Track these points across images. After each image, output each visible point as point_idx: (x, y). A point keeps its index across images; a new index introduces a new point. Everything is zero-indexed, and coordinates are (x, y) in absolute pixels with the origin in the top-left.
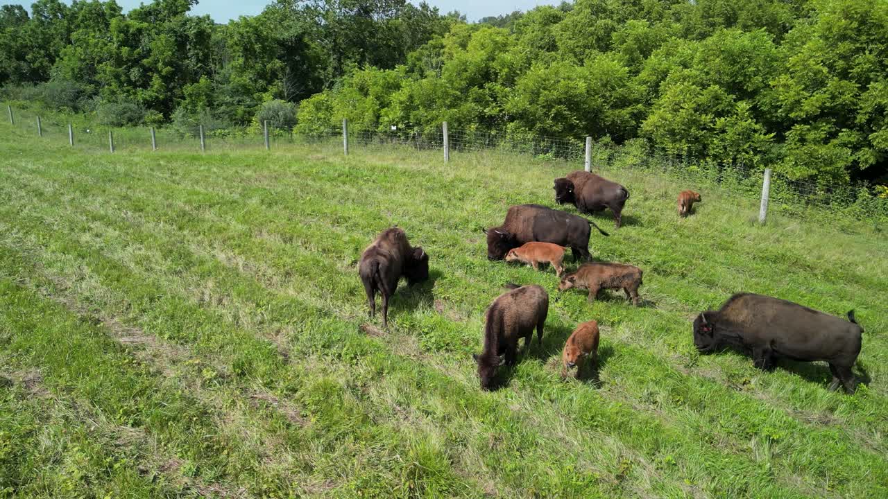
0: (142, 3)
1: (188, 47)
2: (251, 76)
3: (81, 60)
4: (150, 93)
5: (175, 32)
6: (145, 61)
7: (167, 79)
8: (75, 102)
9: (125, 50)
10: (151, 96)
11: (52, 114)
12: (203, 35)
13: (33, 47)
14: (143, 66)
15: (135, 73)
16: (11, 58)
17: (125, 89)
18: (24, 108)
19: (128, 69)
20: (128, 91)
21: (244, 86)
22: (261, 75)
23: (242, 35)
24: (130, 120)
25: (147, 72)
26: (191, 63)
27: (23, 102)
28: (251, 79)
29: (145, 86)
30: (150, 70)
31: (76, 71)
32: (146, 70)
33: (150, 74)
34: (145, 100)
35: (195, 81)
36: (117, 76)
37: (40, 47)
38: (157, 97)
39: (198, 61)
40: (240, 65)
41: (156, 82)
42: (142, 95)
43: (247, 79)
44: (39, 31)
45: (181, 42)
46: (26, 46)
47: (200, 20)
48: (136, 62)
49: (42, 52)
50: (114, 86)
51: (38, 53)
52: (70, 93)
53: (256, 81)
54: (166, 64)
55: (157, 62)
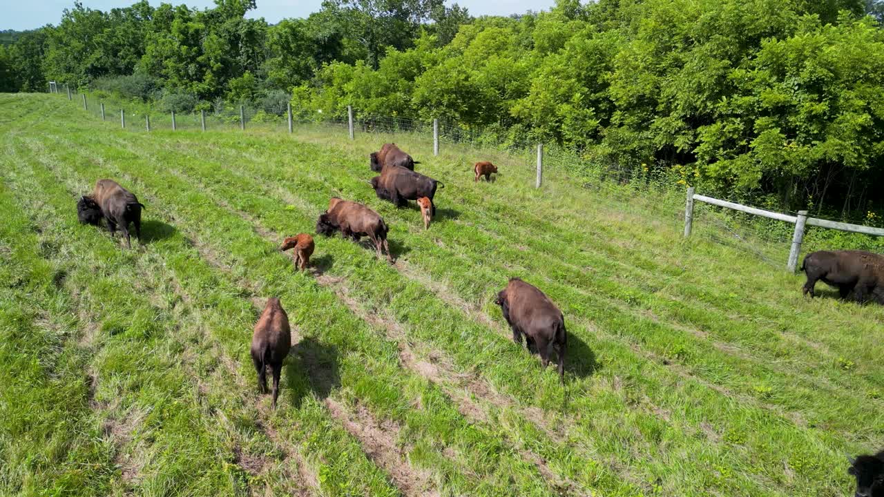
0: (206, 8)
1: (240, 45)
2: (287, 71)
3: (153, 57)
4: (203, 86)
5: (229, 32)
6: (200, 59)
7: (217, 74)
8: (146, 93)
9: (184, 48)
10: (204, 89)
11: (124, 103)
12: (254, 35)
13: (125, 45)
14: (198, 63)
15: (192, 68)
16: (108, 54)
17: (183, 82)
18: (103, 97)
19: (187, 65)
20: (186, 84)
21: (280, 80)
22: (297, 70)
23: (280, 35)
24: (185, 108)
25: (202, 67)
26: (242, 59)
27: (103, 92)
28: (287, 74)
29: (200, 80)
30: (205, 66)
31: (150, 66)
32: (201, 66)
33: (204, 69)
34: (199, 91)
35: (241, 75)
36: (178, 71)
37: (131, 45)
38: (209, 89)
39: (249, 57)
40: (279, 62)
41: (208, 76)
42: (197, 87)
43: (284, 73)
44: (129, 31)
45: (234, 40)
46: (120, 45)
47: (252, 22)
48: (193, 59)
49: (132, 49)
50: (175, 80)
51: (129, 51)
52: (143, 85)
53: (292, 76)
54: (217, 61)
55: (209, 59)
